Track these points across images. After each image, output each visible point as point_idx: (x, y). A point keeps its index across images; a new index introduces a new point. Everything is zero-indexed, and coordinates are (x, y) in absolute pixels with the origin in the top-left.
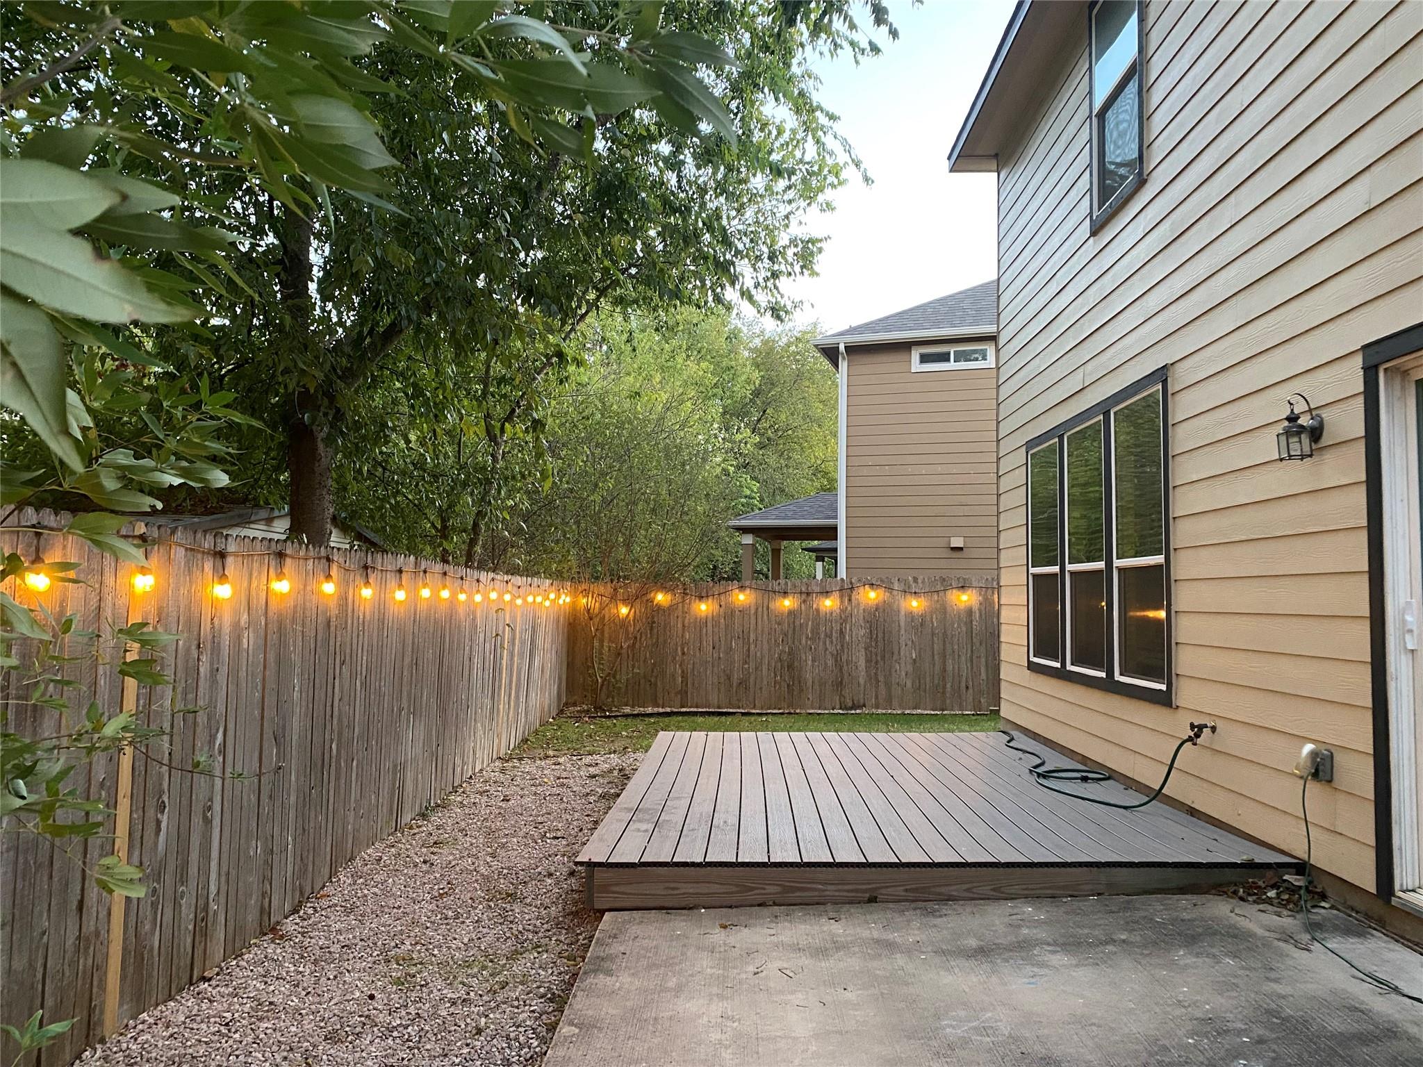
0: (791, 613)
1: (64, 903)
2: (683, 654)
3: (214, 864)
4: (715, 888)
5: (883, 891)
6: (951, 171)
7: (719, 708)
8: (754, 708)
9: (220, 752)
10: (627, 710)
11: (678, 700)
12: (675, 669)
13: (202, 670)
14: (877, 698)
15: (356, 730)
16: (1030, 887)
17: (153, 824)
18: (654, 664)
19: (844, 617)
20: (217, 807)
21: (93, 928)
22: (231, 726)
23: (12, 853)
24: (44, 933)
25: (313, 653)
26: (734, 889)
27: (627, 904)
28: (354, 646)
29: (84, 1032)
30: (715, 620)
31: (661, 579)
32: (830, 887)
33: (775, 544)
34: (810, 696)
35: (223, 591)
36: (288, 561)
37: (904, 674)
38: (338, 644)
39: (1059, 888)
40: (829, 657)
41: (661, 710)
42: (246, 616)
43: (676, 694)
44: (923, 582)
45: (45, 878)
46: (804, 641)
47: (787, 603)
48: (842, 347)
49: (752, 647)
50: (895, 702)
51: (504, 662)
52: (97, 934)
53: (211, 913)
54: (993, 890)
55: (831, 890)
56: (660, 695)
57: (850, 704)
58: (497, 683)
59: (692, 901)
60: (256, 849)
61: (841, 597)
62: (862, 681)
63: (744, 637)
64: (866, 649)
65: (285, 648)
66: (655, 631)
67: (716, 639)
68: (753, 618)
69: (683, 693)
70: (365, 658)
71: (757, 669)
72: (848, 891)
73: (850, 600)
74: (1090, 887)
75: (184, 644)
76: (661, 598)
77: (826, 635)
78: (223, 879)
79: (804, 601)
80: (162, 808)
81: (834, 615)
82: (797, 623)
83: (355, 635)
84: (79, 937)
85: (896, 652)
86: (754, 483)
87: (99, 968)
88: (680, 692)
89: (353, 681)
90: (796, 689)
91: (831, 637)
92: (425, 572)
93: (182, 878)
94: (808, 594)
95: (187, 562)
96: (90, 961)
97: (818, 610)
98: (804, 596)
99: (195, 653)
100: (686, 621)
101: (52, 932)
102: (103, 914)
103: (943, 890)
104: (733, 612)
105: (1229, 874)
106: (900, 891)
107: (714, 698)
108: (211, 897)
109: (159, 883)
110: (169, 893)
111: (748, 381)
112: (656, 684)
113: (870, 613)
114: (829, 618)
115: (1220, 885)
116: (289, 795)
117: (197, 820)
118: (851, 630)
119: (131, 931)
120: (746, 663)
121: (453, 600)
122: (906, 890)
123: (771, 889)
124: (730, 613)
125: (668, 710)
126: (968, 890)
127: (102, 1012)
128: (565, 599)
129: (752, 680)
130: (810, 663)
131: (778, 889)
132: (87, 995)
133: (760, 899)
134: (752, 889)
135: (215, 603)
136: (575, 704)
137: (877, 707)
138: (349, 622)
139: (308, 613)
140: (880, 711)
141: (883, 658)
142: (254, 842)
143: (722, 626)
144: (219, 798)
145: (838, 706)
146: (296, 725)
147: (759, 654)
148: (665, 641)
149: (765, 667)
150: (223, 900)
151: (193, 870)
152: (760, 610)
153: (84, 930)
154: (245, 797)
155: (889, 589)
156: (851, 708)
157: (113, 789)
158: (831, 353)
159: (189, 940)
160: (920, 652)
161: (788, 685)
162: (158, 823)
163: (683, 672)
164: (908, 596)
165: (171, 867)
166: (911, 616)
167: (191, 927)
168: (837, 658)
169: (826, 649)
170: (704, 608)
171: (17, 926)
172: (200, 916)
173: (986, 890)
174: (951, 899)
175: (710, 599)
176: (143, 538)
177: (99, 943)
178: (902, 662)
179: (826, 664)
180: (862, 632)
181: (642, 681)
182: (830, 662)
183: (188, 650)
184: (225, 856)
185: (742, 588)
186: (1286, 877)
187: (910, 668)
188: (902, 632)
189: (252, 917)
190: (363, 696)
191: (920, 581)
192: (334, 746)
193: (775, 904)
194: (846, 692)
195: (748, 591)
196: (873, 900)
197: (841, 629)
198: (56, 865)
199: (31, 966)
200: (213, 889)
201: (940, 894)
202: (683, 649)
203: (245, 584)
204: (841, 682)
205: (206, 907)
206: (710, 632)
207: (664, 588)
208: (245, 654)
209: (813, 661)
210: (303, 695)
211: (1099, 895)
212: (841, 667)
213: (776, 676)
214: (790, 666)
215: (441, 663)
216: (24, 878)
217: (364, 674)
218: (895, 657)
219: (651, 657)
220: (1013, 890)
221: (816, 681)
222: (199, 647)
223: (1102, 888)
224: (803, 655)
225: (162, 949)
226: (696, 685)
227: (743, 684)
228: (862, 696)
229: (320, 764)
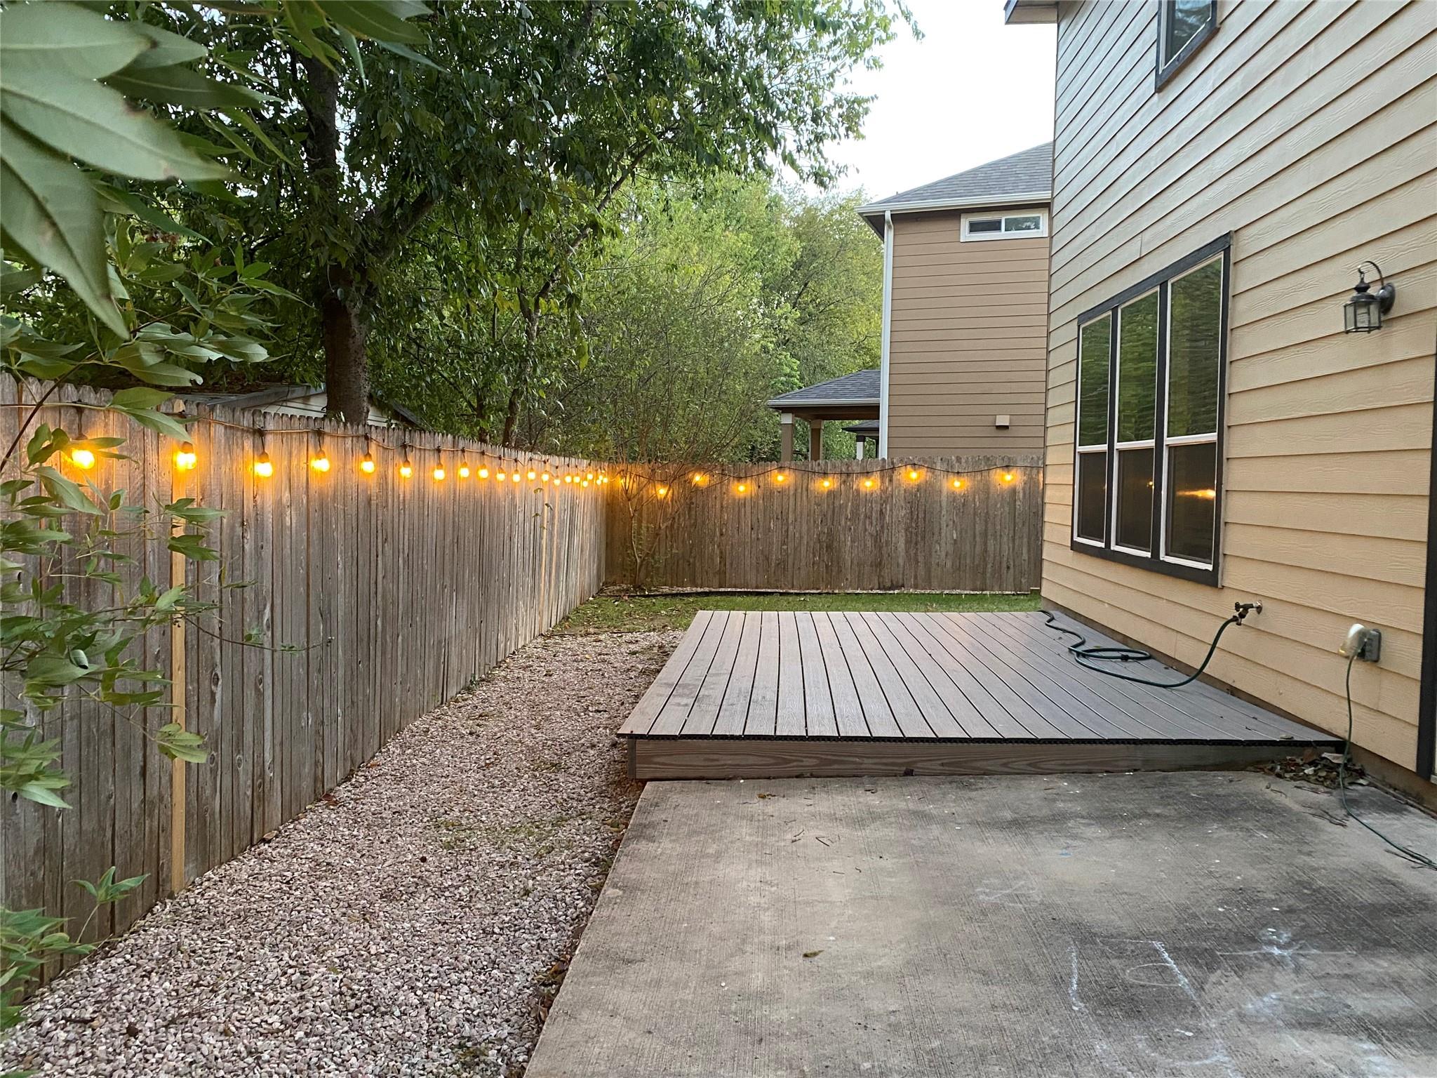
0: (831, 494)
1: (128, 770)
2: (722, 534)
3: (268, 734)
4: (751, 760)
5: (919, 765)
6: (1008, 22)
7: (757, 588)
8: (793, 588)
9: (268, 627)
10: (666, 590)
11: (716, 581)
12: (713, 550)
13: (247, 547)
14: (916, 577)
15: (400, 606)
16: (1068, 762)
17: (208, 696)
18: (692, 546)
19: (885, 498)
20: (268, 680)
21: (155, 792)
22: (278, 601)
23: (76, 722)
24: (110, 797)
25: (355, 531)
26: (772, 761)
27: (670, 775)
28: (396, 526)
29: (154, 887)
30: (753, 501)
31: (699, 460)
32: (866, 761)
33: (815, 424)
34: (849, 577)
35: (264, 470)
36: (327, 439)
37: (943, 554)
38: (379, 522)
39: (1096, 764)
40: (868, 538)
41: (699, 590)
42: (287, 494)
43: (714, 574)
44: (967, 462)
45: (109, 745)
46: (843, 523)
47: (827, 484)
48: (888, 216)
49: (791, 527)
50: (935, 583)
51: (544, 542)
52: (161, 799)
53: (267, 779)
54: (1030, 765)
55: (868, 764)
56: (698, 575)
57: (889, 584)
58: (537, 562)
59: (730, 772)
60: (308, 719)
61: (882, 477)
62: (901, 561)
63: (782, 517)
64: (906, 530)
65: (327, 526)
66: (693, 513)
67: (755, 519)
68: (792, 500)
69: (722, 573)
70: (406, 537)
71: (795, 549)
72: (886, 764)
73: (891, 481)
74: (1126, 763)
75: (228, 522)
76: (699, 479)
77: (866, 516)
78: (278, 748)
79: (844, 482)
80: (215, 680)
81: (874, 495)
82: (837, 504)
83: (396, 513)
84: (144, 801)
85: (936, 531)
86: (794, 360)
87: (165, 829)
88: (719, 572)
89: (396, 560)
90: (835, 569)
91: (870, 518)
92: (463, 451)
93: (238, 745)
94: (848, 474)
95: (227, 439)
96: (156, 822)
97: (858, 491)
98: (844, 477)
99: (239, 530)
100: (725, 503)
101: (118, 795)
102: (165, 779)
103: (978, 764)
104: (772, 493)
105: (1266, 752)
106: (936, 766)
107: (752, 577)
108: (267, 764)
109: (216, 751)
110: (227, 760)
111: (789, 252)
112: (694, 564)
113: (911, 493)
114: (868, 498)
115: (1258, 762)
116: (337, 668)
117: (250, 693)
118: (891, 510)
119: (193, 796)
120: (784, 543)
121: (491, 480)
122: (942, 765)
123: (807, 762)
124: (769, 494)
125: (707, 590)
126: (1005, 765)
127: (170, 869)
128: (603, 480)
129: (790, 561)
130: (849, 544)
131: (818, 762)
132: (154, 855)
133: (798, 771)
134: (791, 761)
135: (257, 480)
136: (614, 584)
137: (916, 587)
138: (390, 501)
139: (349, 491)
140: (918, 591)
141: (923, 538)
142: (305, 713)
143: (761, 507)
144: (269, 671)
145: (877, 586)
146: (341, 603)
147: (797, 535)
148: (704, 522)
149: (803, 549)
150: (278, 769)
151: (248, 738)
152: (799, 490)
153: (148, 793)
154: (295, 671)
155: (931, 469)
156: (890, 589)
157: (168, 662)
158: (876, 222)
159: (248, 805)
160: (961, 533)
161: (827, 566)
162: (213, 694)
163: (721, 553)
164: (951, 476)
165: (227, 735)
166: (953, 497)
167: (249, 793)
168: (877, 538)
169: (866, 530)
170: (742, 489)
171: (85, 790)
172: (257, 782)
173: (1021, 765)
174: (987, 773)
175: (749, 481)
176: (182, 415)
177: (162, 806)
178: (943, 542)
179: (865, 545)
180: (903, 513)
181: (681, 562)
182: (869, 543)
183: (232, 528)
184: (278, 725)
185: (781, 468)
186: (1325, 755)
187: (950, 548)
188: (944, 512)
189: (306, 785)
190: (406, 573)
191: (963, 461)
192: (379, 623)
193: (812, 776)
194: (886, 572)
195: (787, 472)
196: (909, 773)
197: (881, 510)
198: (118, 733)
199: (100, 828)
200: (268, 757)
201: (974, 768)
202: (721, 530)
203: (285, 463)
204: (880, 563)
205: (263, 774)
206: (748, 514)
207: (700, 469)
208: (288, 532)
209: (853, 541)
210: (348, 572)
211: (1135, 770)
212: (881, 548)
213: (814, 556)
214: (829, 547)
215: (482, 541)
216: (88, 745)
217: (406, 552)
218: (936, 538)
219: (690, 538)
220: (1050, 765)
221: (855, 562)
222: (243, 525)
223: (1138, 764)
224: (842, 536)
225: (224, 813)
226: (734, 566)
227: (782, 565)
228: (901, 576)
229: (366, 639)
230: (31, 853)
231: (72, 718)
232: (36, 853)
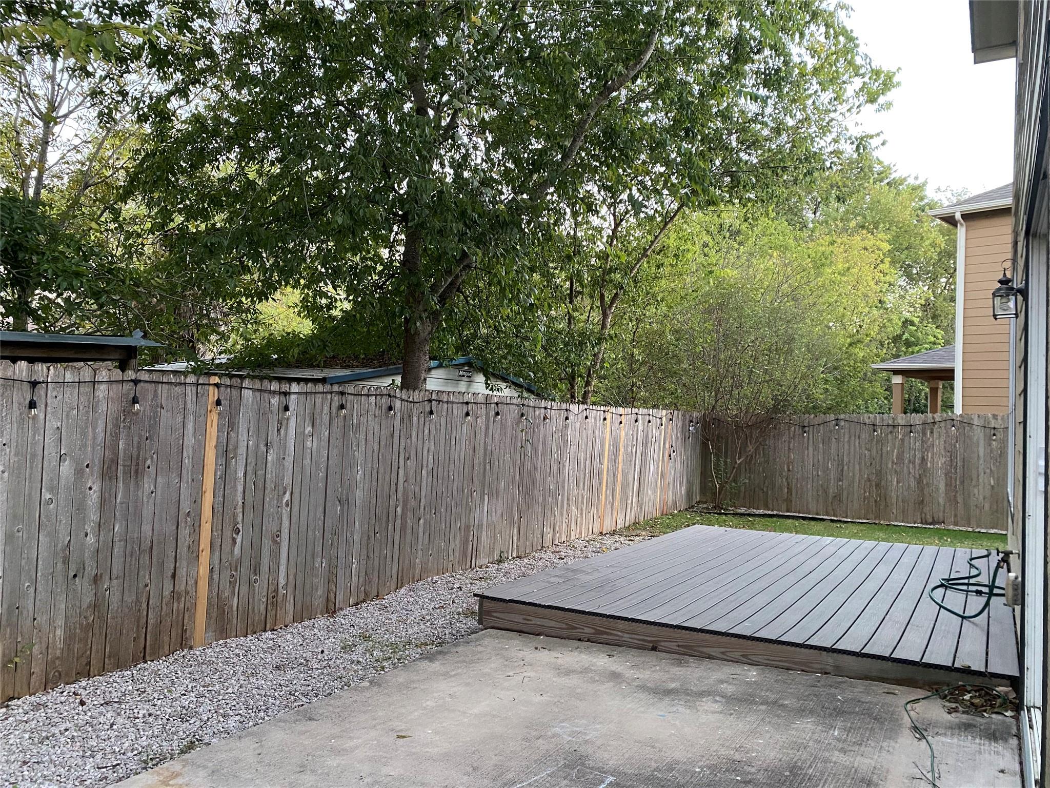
0: (879, 441)
1: (162, 572)
2: (789, 470)
3: (283, 568)
4: (553, 624)
5: (663, 644)
6: (976, 62)
7: (817, 514)
8: (846, 516)
9: (287, 505)
10: (742, 510)
11: (784, 507)
12: (782, 482)
13: (270, 458)
14: (956, 516)
15: (423, 500)
16: (771, 658)
17: (230, 540)
18: (765, 478)
19: (926, 447)
20: (285, 536)
21: (183, 588)
22: (297, 491)
24: (147, 586)
25: (376, 452)
26: (564, 626)
27: (502, 626)
28: (420, 450)
29: (179, 640)
30: (815, 445)
32: (626, 635)
33: (933, 384)
34: (894, 511)
37: (981, 497)
38: (402, 447)
40: (912, 479)
41: (770, 512)
42: (310, 429)
43: (783, 501)
45: (147, 558)
46: (890, 465)
48: (958, 216)
49: (846, 468)
50: (973, 522)
51: (605, 467)
52: (187, 593)
53: (280, 595)
55: (626, 637)
56: (770, 501)
57: (931, 520)
58: (595, 481)
59: (540, 630)
60: (321, 564)
61: (924, 430)
62: (941, 501)
63: (839, 459)
64: (946, 475)
65: (348, 448)
67: (816, 460)
68: (846, 445)
69: (788, 501)
70: (431, 457)
71: (849, 485)
72: (639, 640)
73: (932, 433)
74: (819, 666)
75: (254, 443)
77: (910, 461)
78: (291, 577)
79: (891, 432)
80: (237, 531)
82: (884, 450)
84: (173, 592)
85: (974, 476)
86: (939, 331)
87: (191, 610)
88: (786, 500)
89: (419, 471)
90: (882, 504)
91: (914, 463)
93: (256, 570)
94: (894, 427)
96: (182, 605)
97: (902, 441)
98: (891, 428)
99: (263, 448)
100: (792, 445)
101: (153, 586)
102: (191, 582)
103: (705, 650)
104: (830, 439)
105: (941, 676)
106: (673, 646)
107: (812, 506)
108: (280, 586)
109: (236, 571)
110: (245, 578)
111: (933, 245)
112: (767, 493)
113: (951, 444)
115: (935, 683)
116: (353, 534)
117: (267, 543)
118: (932, 458)
119: (214, 594)
120: (840, 480)
122: (678, 646)
123: (587, 630)
124: (827, 440)
125: (775, 513)
127: (193, 633)
129: (845, 495)
130: (895, 483)
131: (593, 631)
132: (181, 623)
133: (579, 635)
134: (576, 628)
135: (281, 421)
136: (705, 503)
137: (956, 524)
140: (956, 528)
141: (962, 483)
142: (319, 559)
143: (821, 450)
144: (287, 531)
145: (919, 521)
146: (359, 495)
147: (851, 474)
148: (775, 460)
149: (856, 485)
150: (290, 590)
151: (265, 567)
152: (853, 438)
153: (176, 588)
154: (310, 533)
155: (969, 424)
156: (930, 524)
157: (198, 518)
158: (950, 220)
159: (263, 607)
160: (998, 480)
161: (876, 501)
162: (234, 541)
163: (788, 485)
164: (987, 431)
165: (246, 563)
167: (264, 600)
168: (919, 481)
169: (910, 473)
170: (806, 435)
171: (127, 578)
172: (271, 596)
173: (737, 655)
174: (710, 657)
175: (811, 429)
176: (217, 384)
177: (188, 597)
178: (981, 487)
179: (909, 485)
180: (943, 460)
182: (913, 483)
183: (257, 447)
184: (293, 563)
185: (837, 420)
187: (988, 494)
188: (981, 461)
189: (318, 601)
190: (430, 480)
191: (999, 418)
192: (399, 509)
193: (589, 640)
194: (927, 509)
195: (842, 423)
196: (654, 649)
197: (923, 457)
198: (154, 553)
199: (138, 601)
200: (282, 582)
201: (702, 652)
202: (788, 467)
204: (922, 501)
205: (276, 591)
206: (811, 455)
208: (309, 451)
209: (898, 482)
210: (367, 477)
211: (826, 673)
212: (922, 491)
213: (865, 492)
214: (878, 485)
215: (522, 465)
216: (131, 556)
217: (430, 466)
218: (974, 483)
219: (764, 472)
220: (754, 658)
221: (900, 499)
222: (267, 445)
223: (829, 669)
224: (889, 477)
225: (240, 608)
226: (799, 496)
227: (838, 497)
228: (941, 514)
229: (385, 519)
230: (84, 606)
231: (120, 541)
232: (88, 607)
